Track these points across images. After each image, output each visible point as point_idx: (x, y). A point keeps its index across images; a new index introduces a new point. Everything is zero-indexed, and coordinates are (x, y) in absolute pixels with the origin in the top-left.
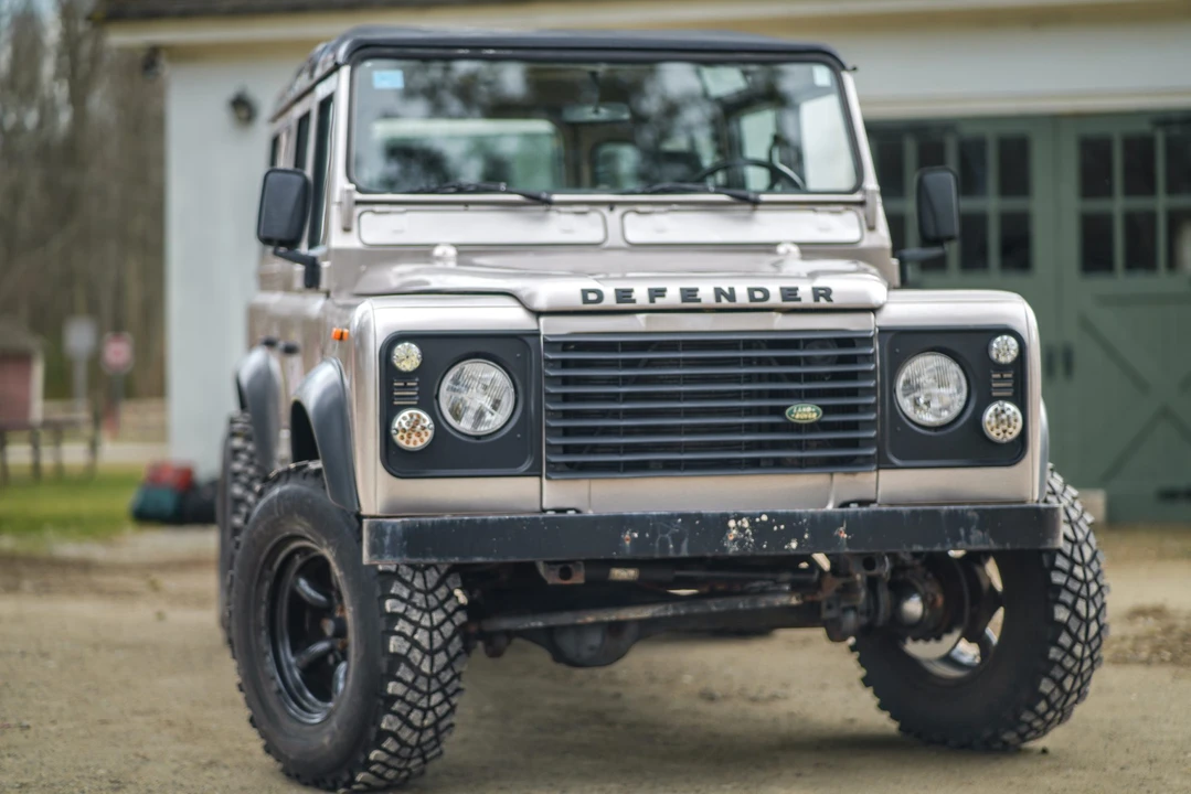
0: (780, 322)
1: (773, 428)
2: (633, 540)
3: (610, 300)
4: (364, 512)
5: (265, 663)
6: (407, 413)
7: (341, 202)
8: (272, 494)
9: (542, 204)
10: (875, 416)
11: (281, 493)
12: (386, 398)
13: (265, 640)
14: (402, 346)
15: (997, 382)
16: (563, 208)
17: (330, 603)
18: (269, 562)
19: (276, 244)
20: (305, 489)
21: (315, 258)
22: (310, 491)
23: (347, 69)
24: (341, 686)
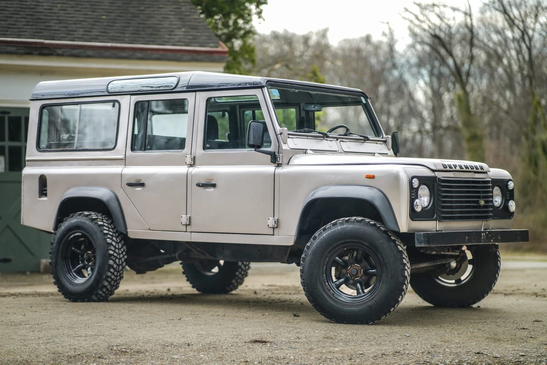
0: (477, 176)
1: (474, 207)
3: (448, 168)
4: (401, 232)
5: (326, 285)
6: (417, 200)
7: (281, 134)
8: (336, 229)
9: (323, 137)
10: (492, 204)
11: (343, 228)
12: (411, 196)
13: (325, 278)
14: (414, 180)
15: (508, 195)
16: (328, 139)
17: (346, 265)
18: (330, 252)
19: (256, 147)
20: (357, 226)
21: (275, 152)
22: (360, 227)
23: (266, 88)
24: (361, 291)
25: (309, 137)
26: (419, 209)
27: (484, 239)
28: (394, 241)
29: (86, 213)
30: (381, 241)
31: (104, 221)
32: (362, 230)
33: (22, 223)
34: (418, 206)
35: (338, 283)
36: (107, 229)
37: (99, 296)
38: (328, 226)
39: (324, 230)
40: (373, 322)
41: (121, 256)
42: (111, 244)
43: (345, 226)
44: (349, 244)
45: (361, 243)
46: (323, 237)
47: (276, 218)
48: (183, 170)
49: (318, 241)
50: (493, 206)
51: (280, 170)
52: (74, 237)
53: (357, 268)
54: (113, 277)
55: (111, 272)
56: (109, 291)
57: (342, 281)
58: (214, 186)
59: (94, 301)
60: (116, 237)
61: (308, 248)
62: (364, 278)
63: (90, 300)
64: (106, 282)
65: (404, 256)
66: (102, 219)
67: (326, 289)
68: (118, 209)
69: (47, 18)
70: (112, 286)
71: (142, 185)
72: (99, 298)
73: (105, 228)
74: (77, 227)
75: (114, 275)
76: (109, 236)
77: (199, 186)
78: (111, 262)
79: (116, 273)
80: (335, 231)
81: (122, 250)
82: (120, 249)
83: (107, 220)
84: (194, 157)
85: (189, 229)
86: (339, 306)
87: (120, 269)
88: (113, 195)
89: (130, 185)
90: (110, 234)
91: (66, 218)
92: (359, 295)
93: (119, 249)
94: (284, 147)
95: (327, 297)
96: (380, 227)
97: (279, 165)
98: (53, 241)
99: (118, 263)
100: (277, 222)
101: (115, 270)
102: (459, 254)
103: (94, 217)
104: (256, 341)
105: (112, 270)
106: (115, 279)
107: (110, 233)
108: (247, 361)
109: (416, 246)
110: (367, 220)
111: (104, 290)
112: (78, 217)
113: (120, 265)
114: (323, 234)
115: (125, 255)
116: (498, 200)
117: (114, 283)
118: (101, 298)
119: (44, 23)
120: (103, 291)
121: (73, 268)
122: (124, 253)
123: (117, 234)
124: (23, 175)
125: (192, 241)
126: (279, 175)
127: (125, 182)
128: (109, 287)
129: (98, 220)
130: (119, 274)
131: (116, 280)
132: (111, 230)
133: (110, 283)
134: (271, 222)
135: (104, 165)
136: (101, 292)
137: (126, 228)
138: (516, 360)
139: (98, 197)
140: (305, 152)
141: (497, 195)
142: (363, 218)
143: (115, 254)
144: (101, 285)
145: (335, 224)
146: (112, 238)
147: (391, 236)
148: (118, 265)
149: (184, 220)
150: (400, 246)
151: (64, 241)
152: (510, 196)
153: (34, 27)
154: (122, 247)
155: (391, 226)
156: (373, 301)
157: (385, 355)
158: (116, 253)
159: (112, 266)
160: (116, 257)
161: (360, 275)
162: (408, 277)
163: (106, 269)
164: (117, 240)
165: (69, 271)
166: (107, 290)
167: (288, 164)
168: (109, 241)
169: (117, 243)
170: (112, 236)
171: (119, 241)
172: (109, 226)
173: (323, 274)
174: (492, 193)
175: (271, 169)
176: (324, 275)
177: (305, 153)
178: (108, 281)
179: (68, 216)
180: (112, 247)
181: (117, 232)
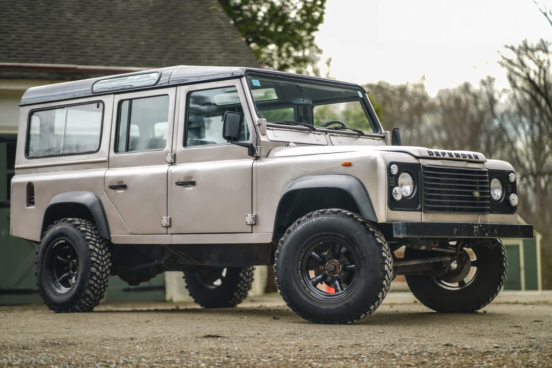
0: (471, 165)
1: (467, 199)
2: (456, 231)
3: (435, 155)
4: (379, 222)
5: (301, 283)
6: (396, 188)
7: (259, 125)
8: (311, 221)
9: (310, 130)
10: (489, 196)
11: (318, 221)
12: (389, 183)
13: (300, 274)
14: (393, 166)
15: (509, 187)
16: (315, 133)
17: (323, 261)
18: (305, 246)
19: (232, 139)
20: (333, 218)
21: (252, 144)
22: (336, 218)
23: (244, 78)
24: (339, 288)
25: (292, 130)
26: (398, 198)
27: (476, 233)
28: (373, 233)
29: (70, 219)
30: (358, 233)
31: (88, 227)
32: (338, 221)
33: (11, 234)
34: (397, 194)
35: (314, 280)
36: (90, 235)
37: (82, 306)
38: (303, 219)
39: (299, 222)
40: (352, 321)
41: (105, 263)
42: (94, 250)
43: (320, 218)
44: (325, 238)
45: (338, 236)
46: (297, 231)
47: (254, 214)
48: (163, 169)
49: (292, 234)
50: (491, 199)
51: (258, 164)
52: (58, 244)
53: (336, 264)
54: (96, 285)
55: (93, 280)
56: (93, 301)
57: (320, 278)
58: (193, 183)
59: (78, 311)
60: (100, 244)
61: (282, 242)
62: (343, 274)
63: (74, 311)
64: (88, 290)
65: (384, 249)
66: (86, 225)
67: (301, 287)
68: (101, 213)
69: (83, 44)
70: (96, 295)
71: (124, 187)
72: (82, 308)
73: (88, 234)
74: (60, 234)
75: (97, 283)
76: (91, 242)
77: (178, 185)
78: (93, 269)
79: (99, 281)
80: (310, 223)
81: (106, 257)
82: (104, 256)
83: (91, 226)
84: (175, 155)
85: (170, 231)
86: (315, 305)
87: (104, 277)
88: (96, 198)
89: (113, 187)
90: (93, 241)
91: (50, 225)
92: (337, 293)
93: (102, 256)
94: (263, 138)
95: (302, 295)
96: (357, 218)
97: (257, 158)
98: (38, 250)
99: (101, 271)
100: (256, 218)
101: (98, 277)
102: (455, 251)
103: (77, 223)
104: (209, 336)
105: (95, 278)
106: (98, 288)
107: (93, 239)
108: (183, 351)
109: (394, 236)
110: (344, 211)
111: (88, 299)
112: (62, 223)
113: (104, 273)
114: (298, 228)
115: (110, 262)
116: (497, 193)
117: (98, 292)
118: (85, 308)
119: (80, 49)
120: (86, 301)
121: (58, 278)
122: (108, 260)
123: (101, 241)
124: (12, 184)
125: (173, 243)
126: (257, 168)
127: (107, 185)
128: (92, 296)
129: (81, 226)
130: (102, 282)
131: (100, 289)
132: (94, 236)
133: (93, 292)
134: (249, 219)
135: (88, 169)
136: (83, 302)
137: (109, 233)
138: (486, 351)
139: (80, 202)
140: (287, 144)
141: (497, 188)
142: (340, 210)
143: (98, 261)
144: (83, 294)
145: (309, 217)
146: (95, 244)
147: (369, 227)
148: (102, 273)
149: (165, 222)
150: (380, 238)
151: (49, 248)
152: (513, 189)
153: (69, 53)
154: (106, 254)
155: (369, 216)
156: (351, 298)
157: (342, 347)
158: (99, 259)
159: (94, 274)
160: (99, 265)
161: (339, 272)
162: (389, 271)
163: (89, 277)
164: (100, 246)
165: (54, 281)
166: (91, 299)
167: (267, 157)
168: (91, 247)
169: (100, 249)
170: (95, 242)
171: (102, 247)
172: (93, 232)
173: (298, 270)
174: (490, 185)
175: (248, 162)
176: (300, 271)
177: (288, 146)
178: (91, 290)
179: (52, 223)
180: (95, 253)
181: (101, 238)
